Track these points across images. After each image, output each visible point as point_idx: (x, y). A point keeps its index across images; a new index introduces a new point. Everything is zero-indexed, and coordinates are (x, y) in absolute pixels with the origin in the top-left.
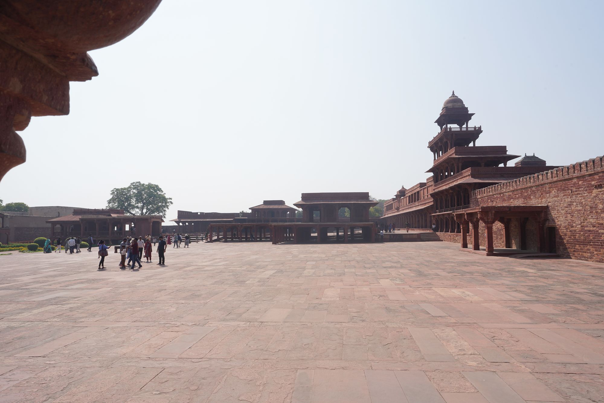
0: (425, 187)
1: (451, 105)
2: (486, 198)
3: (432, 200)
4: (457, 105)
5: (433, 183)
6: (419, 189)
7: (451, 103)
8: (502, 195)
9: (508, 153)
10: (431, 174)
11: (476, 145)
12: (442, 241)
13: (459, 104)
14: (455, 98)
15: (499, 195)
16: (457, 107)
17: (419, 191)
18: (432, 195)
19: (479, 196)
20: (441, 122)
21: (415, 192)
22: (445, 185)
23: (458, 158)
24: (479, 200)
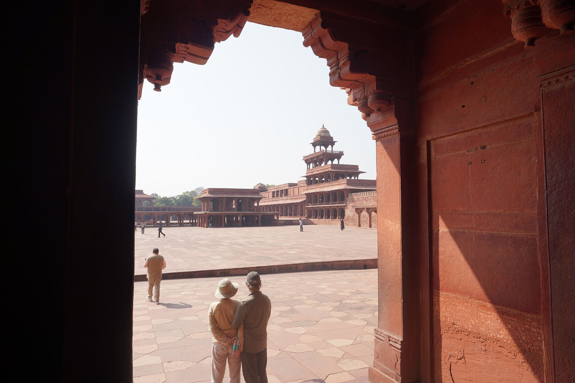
0: (296, 187)
1: (324, 134)
2: (362, 198)
3: (305, 197)
4: (327, 135)
5: (306, 185)
7: (323, 132)
8: (374, 198)
9: (359, 170)
10: (305, 179)
11: (340, 163)
12: (317, 224)
13: (328, 134)
14: (325, 129)
15: (372, 198)
16: (327, 136)
17: (288, 189)
18: (305, 194)
19: (355, 197)
20: (314, 145)
21: (282, 189)
22: (319, 187)
23: (334, 171)
24: (355, 199)
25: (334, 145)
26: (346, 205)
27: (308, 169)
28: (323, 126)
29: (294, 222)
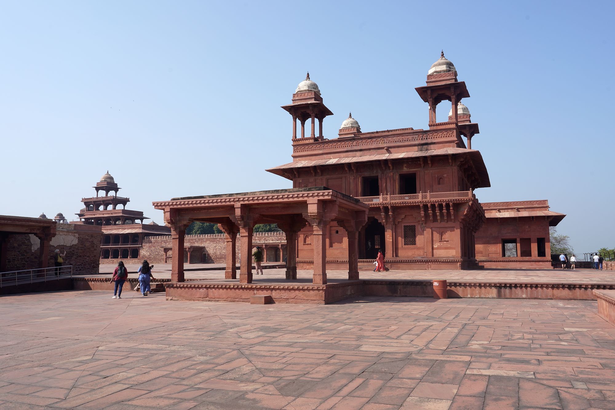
4: (112, 181)
7: (109, 178)
9: (144, 216)
10: (84, 220)
19: (153, 240)
20: (98, 188)
23: (125, 216)
24: (152, 241)
25: (119, 191)
26: (142, 247)
28: (108, 173)
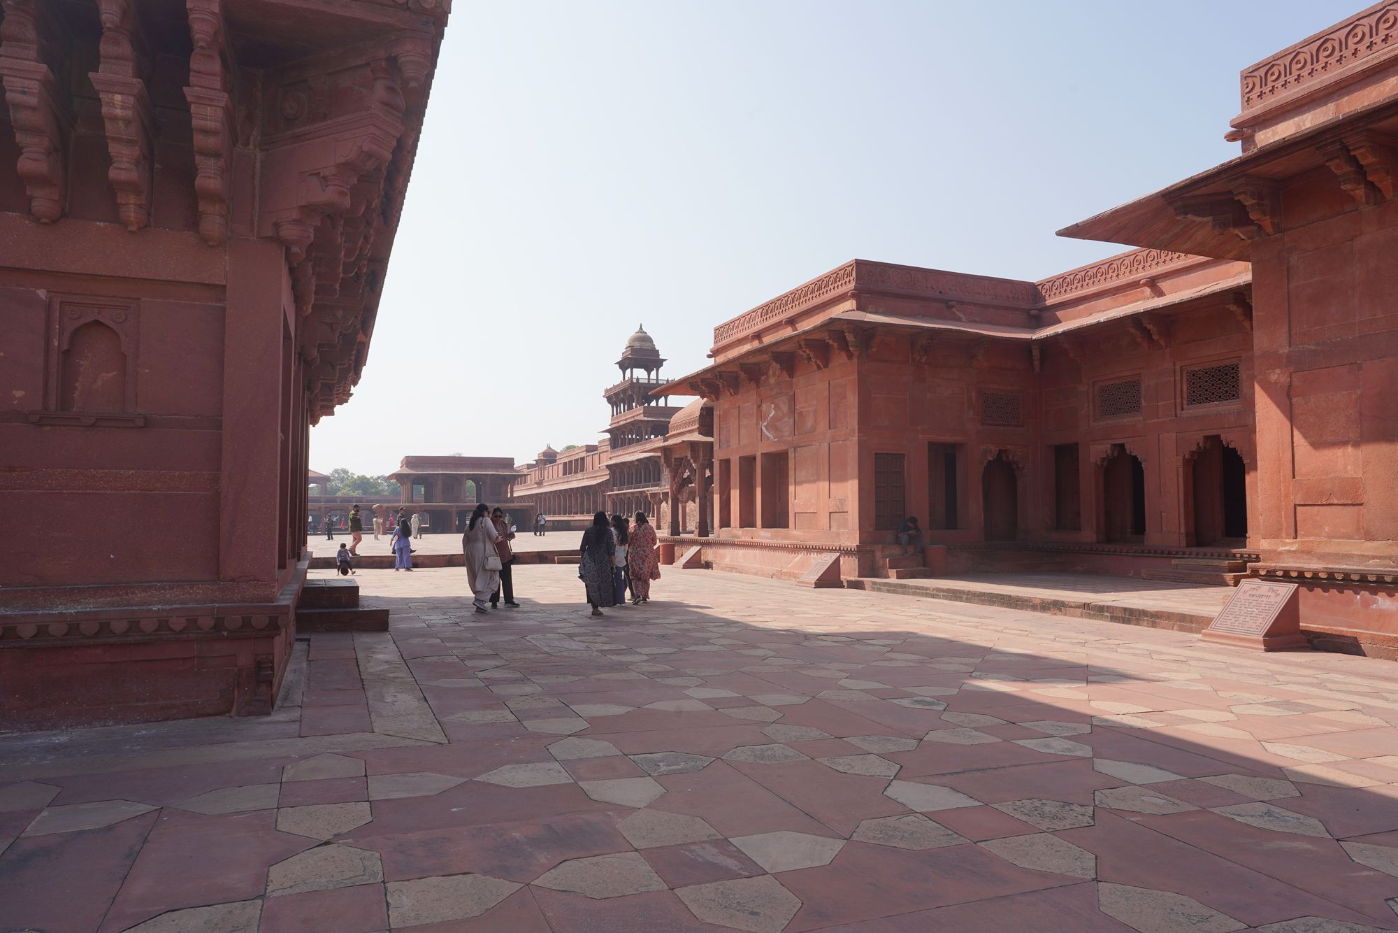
0: (596, 452)
1: (639, 345)
3: (610, 473)
4: (646, 346)
5: (610, 447)
6: (583, 454)
7: (638, 340)
10: (608, 436)
13: (648, 344)
14: (643, 334)
16: (646, 348)
17: (584, 458)
18: (608, 467)
20: (624, 365)
21: (576, 457)
22: (628, 454)
23: (648, 421)
25: (662, 366)
27: (613, 415)
28: (641, 328)
29: (572, 524)
